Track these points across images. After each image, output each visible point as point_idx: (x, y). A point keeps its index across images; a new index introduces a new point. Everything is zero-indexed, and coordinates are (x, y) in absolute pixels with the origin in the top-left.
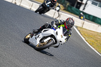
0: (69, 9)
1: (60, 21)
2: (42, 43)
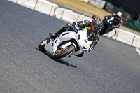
0: (130, 24)
1: (85, 21)
2: (60, 49)
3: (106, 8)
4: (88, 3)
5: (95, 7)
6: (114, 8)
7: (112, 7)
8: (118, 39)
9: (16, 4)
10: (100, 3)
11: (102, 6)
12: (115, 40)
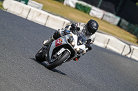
3: (121, 24)
4: (102, 19)
5: (109, 23)
6: (129, 25)
7: (127, 23)
8: (133, 57)
9: (26, 20)
10: (114, 19)
11: (117, 22)
12: (130, 58)
